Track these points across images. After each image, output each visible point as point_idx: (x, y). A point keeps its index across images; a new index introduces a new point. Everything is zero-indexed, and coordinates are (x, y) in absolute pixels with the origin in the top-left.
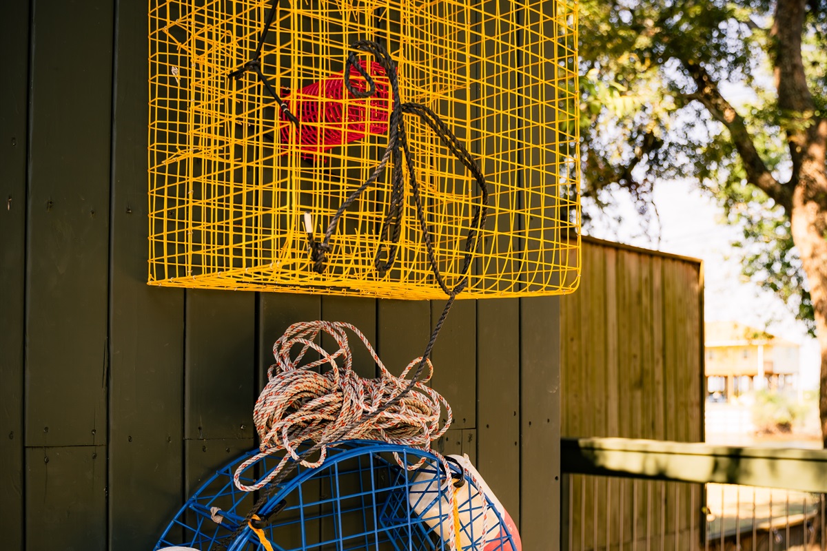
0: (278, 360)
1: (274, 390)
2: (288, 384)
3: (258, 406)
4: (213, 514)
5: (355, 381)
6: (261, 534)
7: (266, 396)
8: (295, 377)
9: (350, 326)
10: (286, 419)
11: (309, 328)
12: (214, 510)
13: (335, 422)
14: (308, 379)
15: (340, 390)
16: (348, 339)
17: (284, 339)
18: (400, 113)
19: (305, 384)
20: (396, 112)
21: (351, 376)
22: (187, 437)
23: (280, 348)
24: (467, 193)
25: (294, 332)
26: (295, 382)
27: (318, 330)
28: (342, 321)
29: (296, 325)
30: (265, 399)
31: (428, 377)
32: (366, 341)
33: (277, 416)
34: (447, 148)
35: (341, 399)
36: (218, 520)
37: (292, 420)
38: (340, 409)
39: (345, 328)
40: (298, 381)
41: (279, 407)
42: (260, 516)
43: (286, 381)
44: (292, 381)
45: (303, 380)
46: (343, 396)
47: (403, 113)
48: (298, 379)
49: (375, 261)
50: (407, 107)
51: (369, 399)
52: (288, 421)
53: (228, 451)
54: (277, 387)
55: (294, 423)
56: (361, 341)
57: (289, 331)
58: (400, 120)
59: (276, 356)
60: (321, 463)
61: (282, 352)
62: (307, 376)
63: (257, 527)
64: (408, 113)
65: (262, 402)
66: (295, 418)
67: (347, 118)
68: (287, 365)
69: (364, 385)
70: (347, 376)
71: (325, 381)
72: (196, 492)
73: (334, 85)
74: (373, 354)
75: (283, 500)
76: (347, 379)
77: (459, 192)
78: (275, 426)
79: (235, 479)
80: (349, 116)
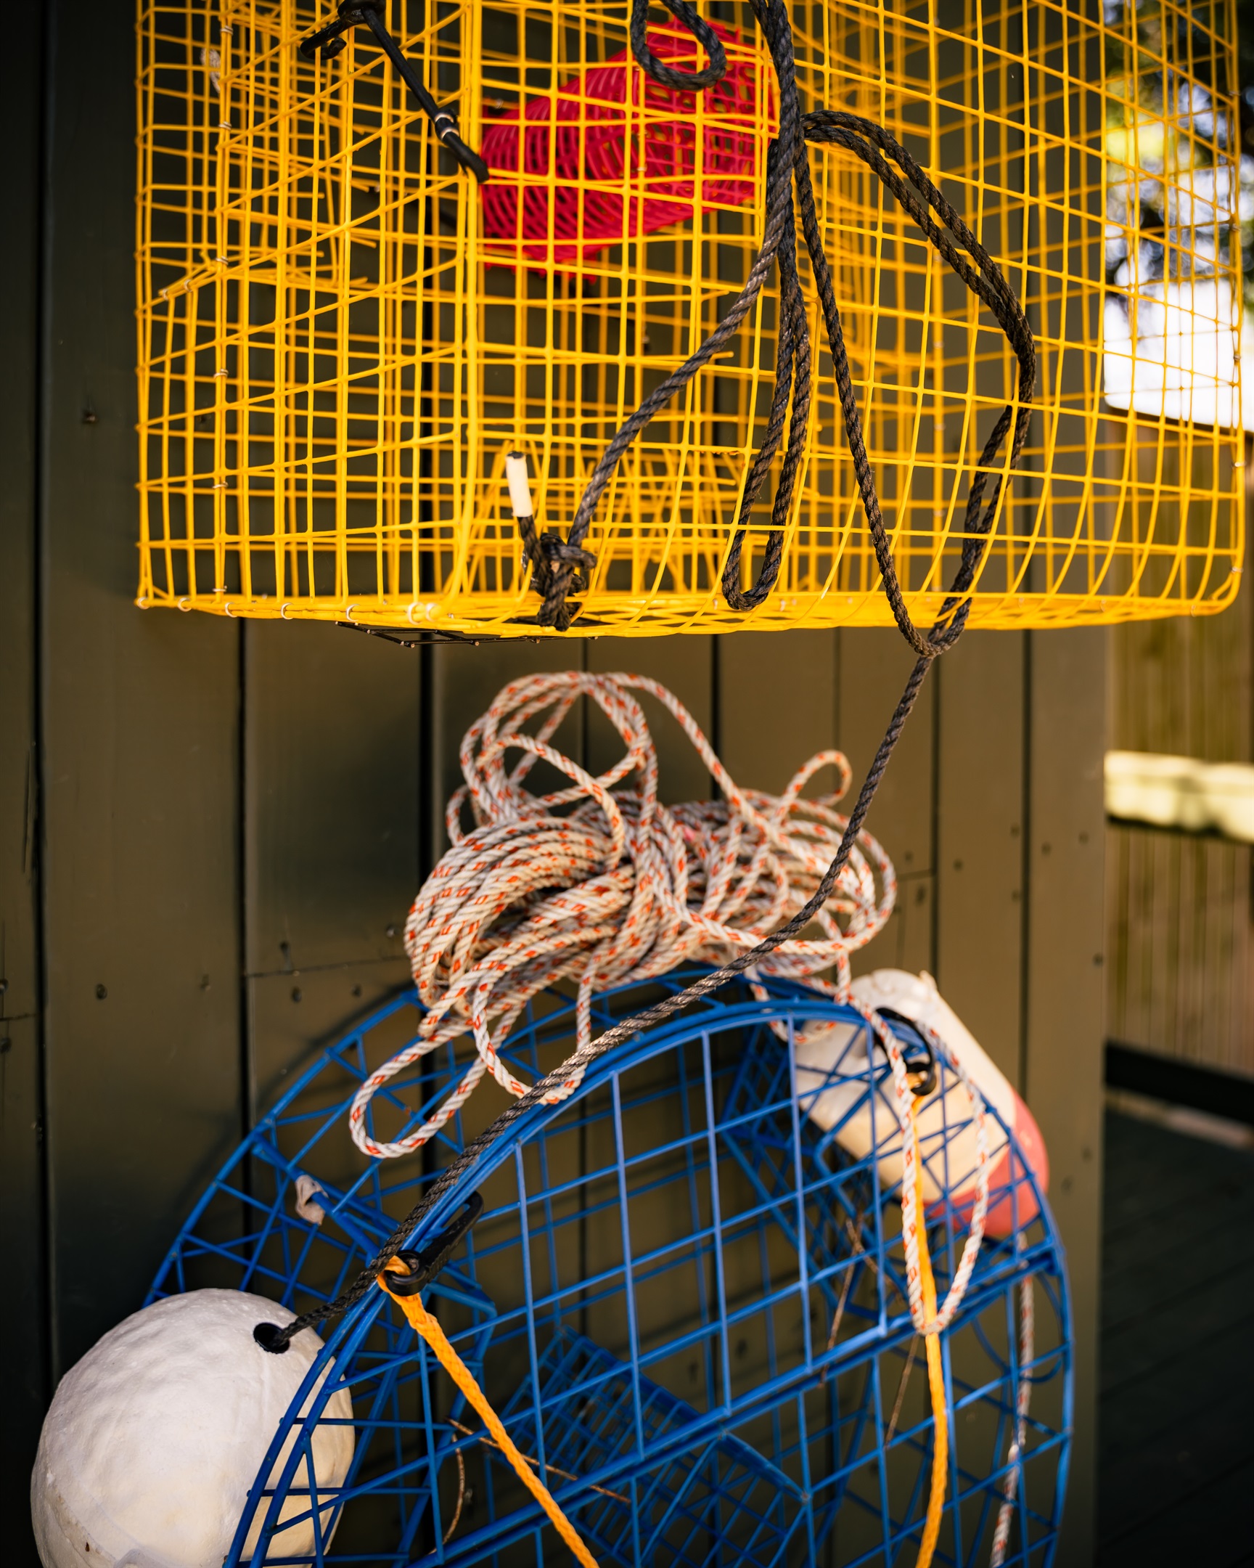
0: (472, 781)
1: (455, 883)
2: (493, 865)
3: (415, 920)
4: (302, 1200)
5: (664, 832)
6: (412, 1308)
7: (435, 899)
8: (509, 846)
9: (651, 685)
10: (485, 963)
11: (551, 689)
12: (306, 1186)
13: (613, 938)
14: (545, 849)
15: (627, 860)
16: (649, 725)
17: (488, 724)
18: (797, 140)
19: (534, 864)
20: (788, 136)
21: (655, 819)
22: (251, 968)
23: (478, 750)
24: (930, 349)
25: (514, 704)
26: (509, 861)
27: (574, 694)
28: (633, 673)
29: (518, 684)
30: (433, 905)
31: (837, 791)
32: (691, 727)
33: (461, 954)
34: (928, 244)
35: (629, 884)
36: (314, 1215)
37: (501, 965)
38: (628, 906)
39: (638, 694)
40: (518, 856)
41: (466, 930)
42: (404, 1256)
43: (486, 857)
44: (501, 859)
45: (531, 852)
46: (634, 876)
47: (808, 142)
48: (516, 849)
49: (724, 579)
50: (818, 125)
51: (699, 870)
52: (490, 968)
53: (357, 992)
54: (465, 874)
55: (507, 969)
56: (677, 724)
57: (502, 702)
58: (799, 161)
59: (468, 771)
60: (576, 1084)
61: (482, 761)
62: (542, 836)
63: (404, 1291)
64: (818, 141)
65: (426, 913)
66: (508, 956)
67: (642, 168)
68: (495, 792)
69: (686, 841)
70: (643, 823)
71: (589, 843)
72: (274, 1104)
73: (608, 81)
74: (710, 758)
75: (475, 1194)
76: (644, 832)
77: (913, 346)
78: (460, 981)
79: (352, 1122)
80: (647, 163)
